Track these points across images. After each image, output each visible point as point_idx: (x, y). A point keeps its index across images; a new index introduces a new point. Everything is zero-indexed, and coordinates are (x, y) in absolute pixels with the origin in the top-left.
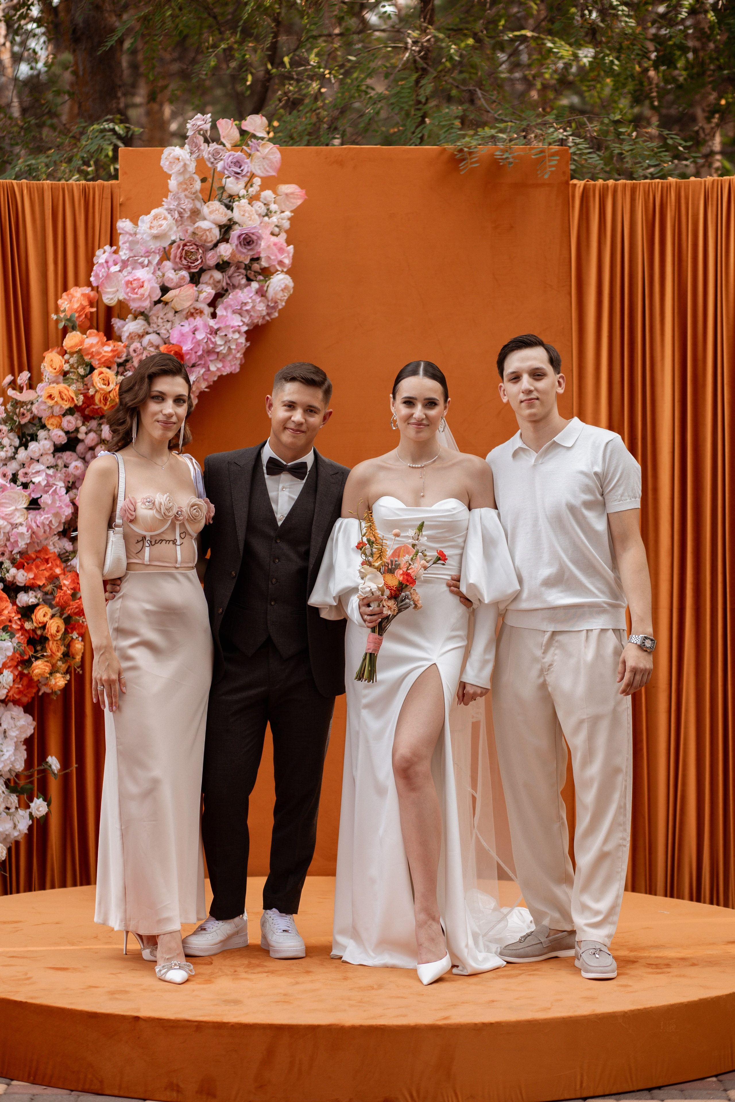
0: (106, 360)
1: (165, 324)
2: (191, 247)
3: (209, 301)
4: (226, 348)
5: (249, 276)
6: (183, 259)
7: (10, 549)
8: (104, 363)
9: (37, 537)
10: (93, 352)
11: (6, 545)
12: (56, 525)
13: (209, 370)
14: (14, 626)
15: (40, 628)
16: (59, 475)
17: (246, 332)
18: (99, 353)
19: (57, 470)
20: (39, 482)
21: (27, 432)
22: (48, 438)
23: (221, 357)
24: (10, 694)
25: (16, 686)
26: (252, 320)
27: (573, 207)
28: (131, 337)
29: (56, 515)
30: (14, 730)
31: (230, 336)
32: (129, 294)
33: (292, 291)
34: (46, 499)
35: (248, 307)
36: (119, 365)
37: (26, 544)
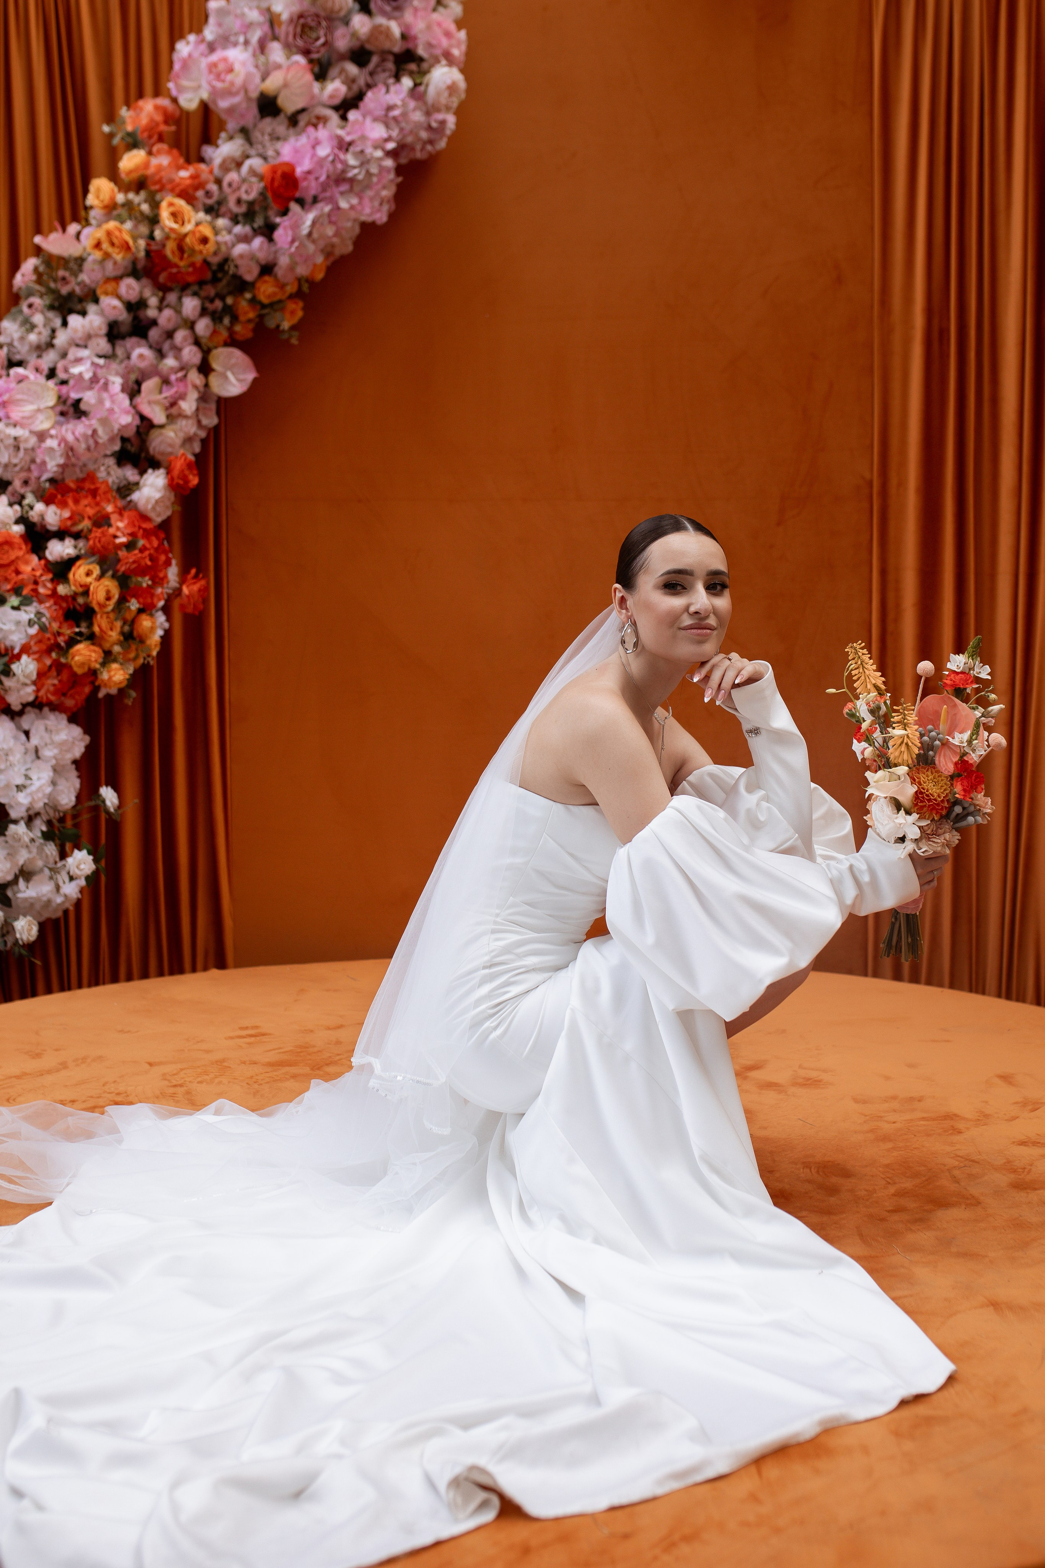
0: (181, 189)
1: (273, 142)
2: (310, 19)
3: (337, 103)
4: (363, 172)
6: (298, 38)
7: (36, 475)
8: (176, 192)
9: (77, 457)
10: (163, 178)
11: (29, 468)
12: (106, 439)
13: (339, 208)
14: (42, 590)
15: (82, 594)
16: (115, 367)
17: (394, 153)
18: (171, 179)
19: (114, 361)
20: (81, 375)
22: (100, 313)
23: (357, 188)
24: (42, 694)
25: (49, 682)
26: (403, 133)
28: (226, 165)
29: (104, 421)
30: (50, 747)
31: (369, 153)
32: (214, 84)
33: (463, 96)
34: (89, 398)
35: (396, 113)
37: (59, 466)
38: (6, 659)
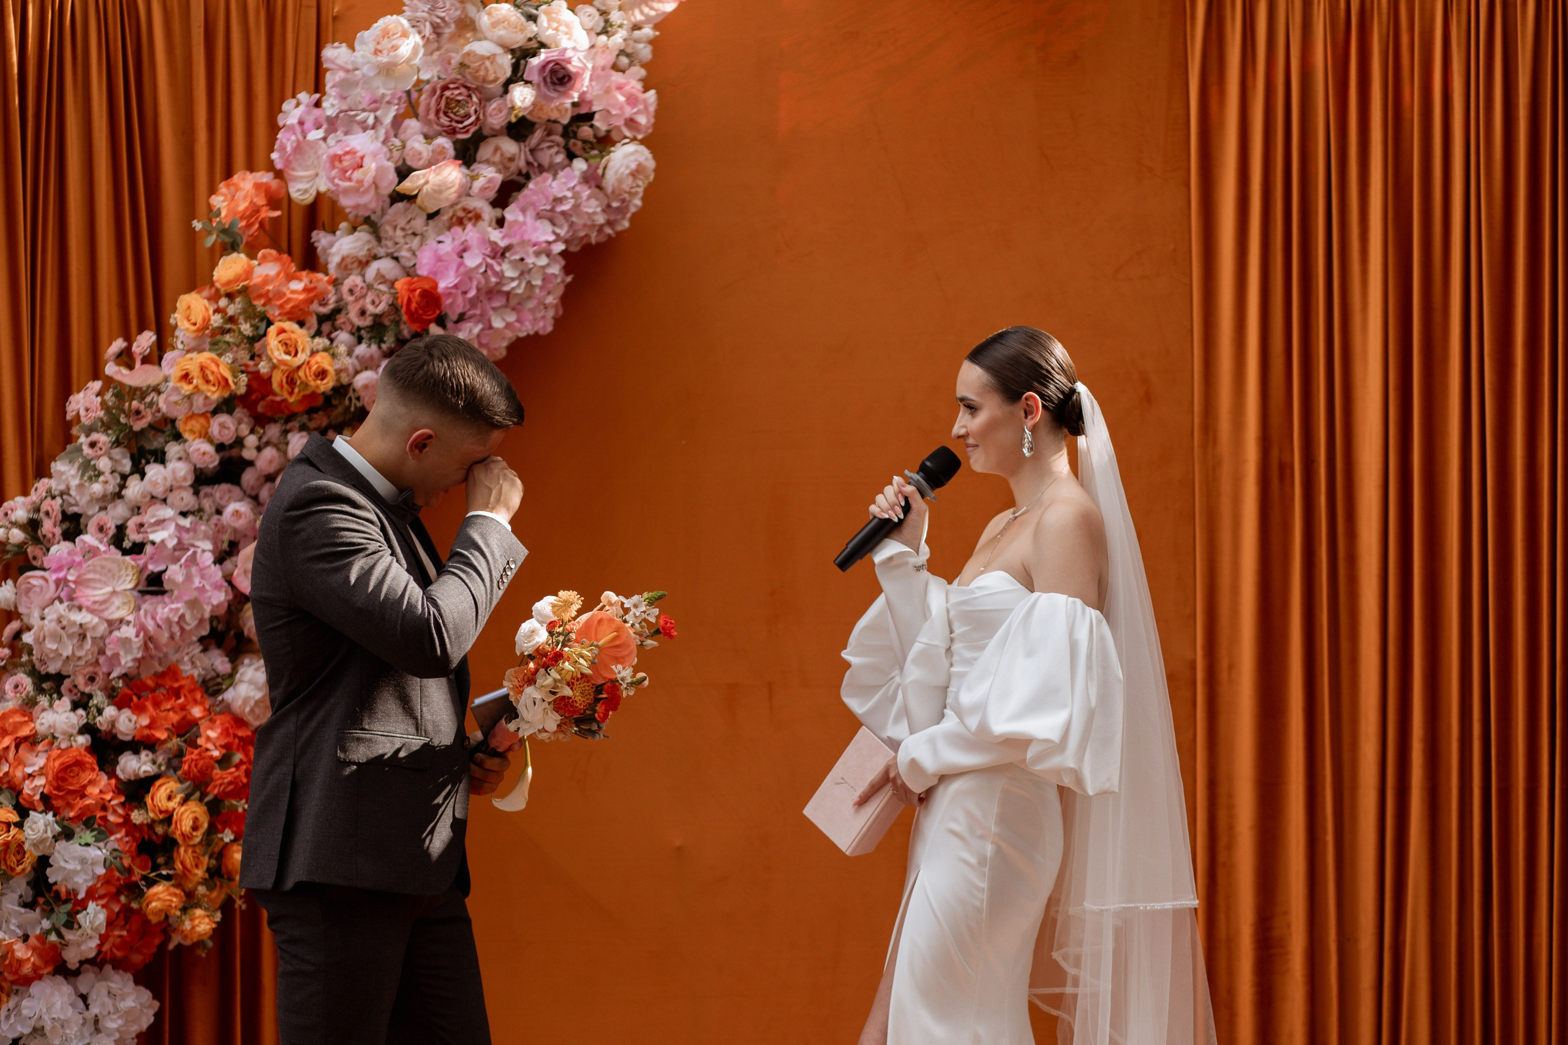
0: (293, 307)
1: (408, 239)
2: (457, 92)
3: (492, 194)
4: (524, 284)
5: (573, 149)
6: (441, 115)
7: (105, 669)
8: (288, 313)
9: (157, 647)
10: (268, 291)
11: (97, 662)
12: (194, 623)
13: (491, 327)
14: (112, 818)
15: (162, 822)
16: (203, 528)
17: (563, 254)
18: (280, 295)
19: (201, 518)
20: (163, 541)
21: (148, 447)
22: (184, 457)
23: (513, 302)
24: (106, 948)
25: (117, 933)
26: (575, 232)
27: (1193, 17)
28: (347, 265)
29: (193, 604)
30: (114, 1017)
31: (530, 260)
32: (336, 181)
33: (652, 177)
34: (175, 573)
35: (565, 207)
36: (322, 319)
37: (135, 660)
38: (69, 907)
